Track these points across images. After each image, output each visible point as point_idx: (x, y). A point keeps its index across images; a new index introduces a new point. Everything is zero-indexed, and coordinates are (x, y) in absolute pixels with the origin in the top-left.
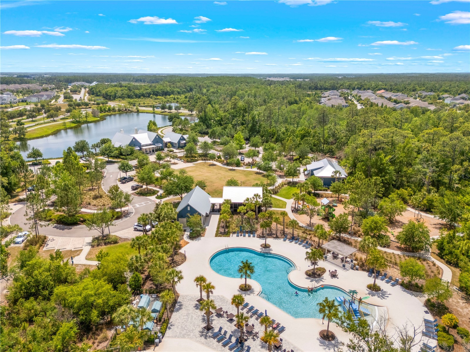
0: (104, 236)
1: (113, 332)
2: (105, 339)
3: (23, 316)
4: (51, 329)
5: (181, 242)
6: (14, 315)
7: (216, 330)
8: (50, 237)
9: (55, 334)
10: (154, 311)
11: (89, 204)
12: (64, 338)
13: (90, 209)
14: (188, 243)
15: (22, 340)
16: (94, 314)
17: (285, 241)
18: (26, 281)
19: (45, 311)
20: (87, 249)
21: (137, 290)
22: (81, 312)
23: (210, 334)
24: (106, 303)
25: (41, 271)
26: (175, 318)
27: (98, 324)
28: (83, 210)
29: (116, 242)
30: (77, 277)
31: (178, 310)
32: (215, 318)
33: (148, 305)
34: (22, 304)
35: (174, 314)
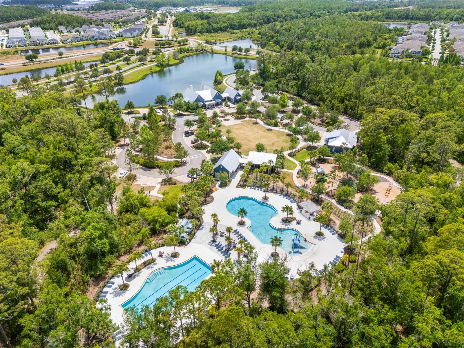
0: (169, 179)
1: (166, 235)
2: (162, 238)
3: (125, 221)
4: (137, 230)
5: (214, 189)
6: (120, 220)
7: (217, 243)
8: (138, 176)
9: (139, 232)
10: (188, 228)
11: (163, 153)
12: (143, 235)
13: (163, 157)
14: (218, 190)
15: (125, 233)
16: (158, 225)
17: (280, 196)
18: (126, 203)
19: (135, 220)
20: (158, 186)
21: (182, 216)
22: (152, 224)
23: (214, 244)
24: (163, 221)
25: (133, 198)
26: (199, 233)
27: (160, 231)
28: (159, 157)
29: (175, 184)
30: (152, 204)
31: (201, 229)
32: (219, 236)
33: (186, 224)
34: (124, 215)
35: (198, 231)
